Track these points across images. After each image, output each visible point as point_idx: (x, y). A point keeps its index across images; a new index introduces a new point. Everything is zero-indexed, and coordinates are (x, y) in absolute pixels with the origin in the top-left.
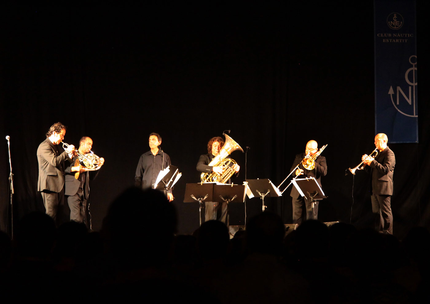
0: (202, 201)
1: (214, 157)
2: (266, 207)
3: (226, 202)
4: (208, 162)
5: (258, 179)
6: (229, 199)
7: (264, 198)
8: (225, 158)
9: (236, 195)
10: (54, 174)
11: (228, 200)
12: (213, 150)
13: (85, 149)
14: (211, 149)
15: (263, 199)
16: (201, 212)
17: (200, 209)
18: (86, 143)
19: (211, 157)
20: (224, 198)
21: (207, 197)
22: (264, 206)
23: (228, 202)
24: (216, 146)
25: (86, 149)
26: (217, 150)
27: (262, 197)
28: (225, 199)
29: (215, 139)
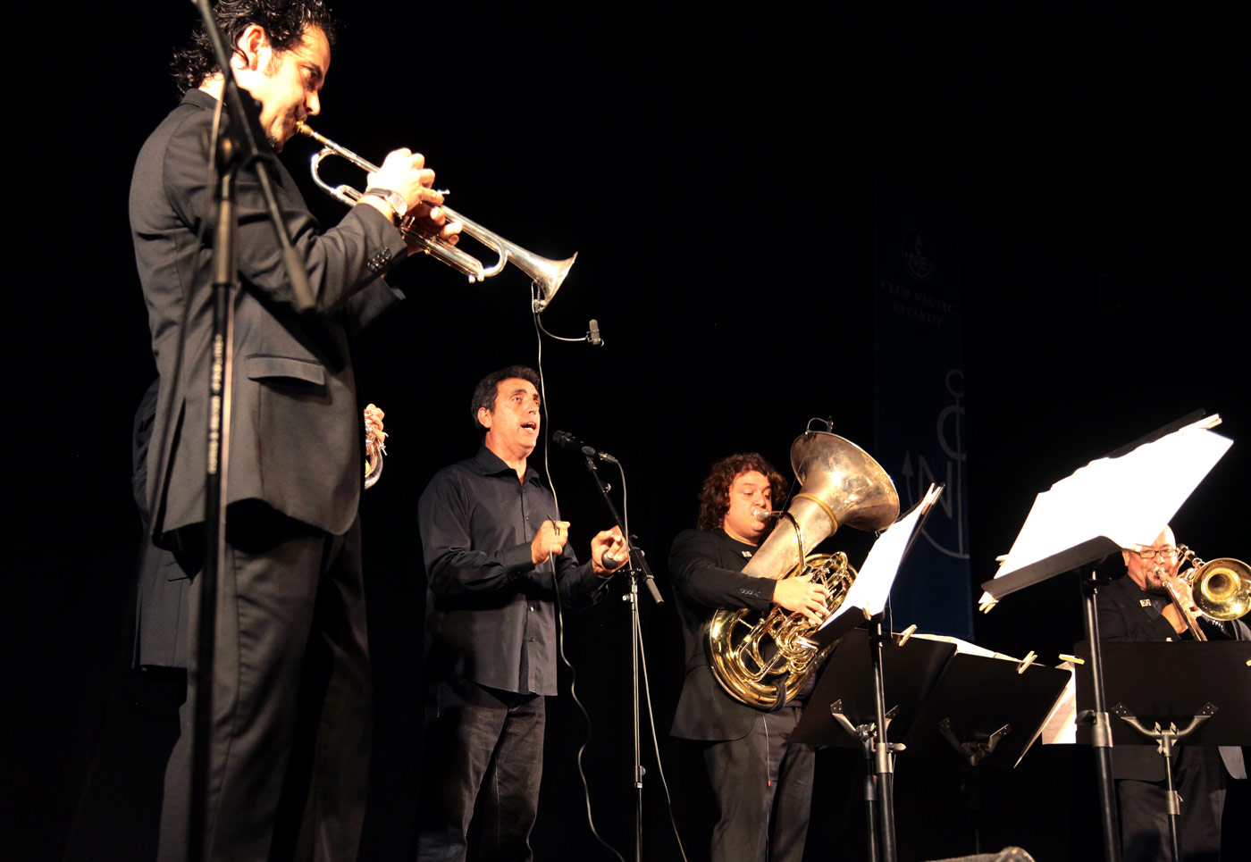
10: (306, 371)
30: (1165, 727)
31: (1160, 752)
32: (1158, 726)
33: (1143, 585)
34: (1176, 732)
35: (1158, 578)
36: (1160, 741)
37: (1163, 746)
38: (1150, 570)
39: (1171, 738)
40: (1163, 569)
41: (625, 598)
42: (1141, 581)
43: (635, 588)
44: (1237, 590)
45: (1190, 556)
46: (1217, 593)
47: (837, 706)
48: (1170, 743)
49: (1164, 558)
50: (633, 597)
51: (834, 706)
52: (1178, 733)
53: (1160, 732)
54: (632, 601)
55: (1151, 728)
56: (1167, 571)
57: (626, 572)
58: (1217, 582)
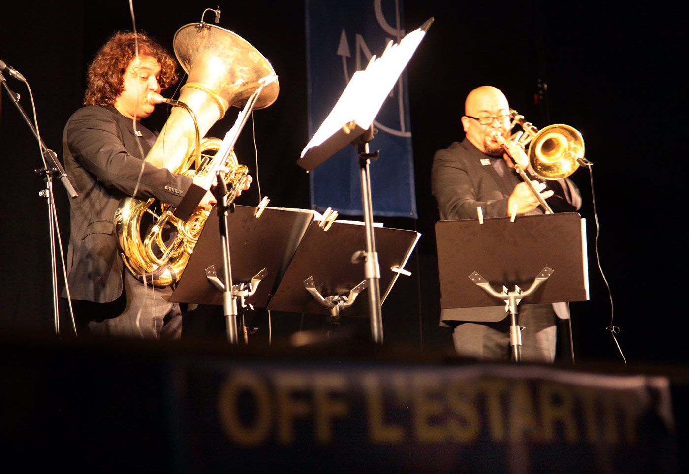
30: (511, 289)
31: (507, 310)
32: (505, 289)
33: (481, 148)
34: (520, 293)
35: (496, 141)
36: (507, 302)
37: (510, 305)
38: (487, 135)
39: (516, 298)
40: (499, 134)
41: (41, 194)
42: (479, 144)
43: (50, 184)
44: (565, 151)
45: (521, 120)
46: (548, 156)
47: (211, 270)
48: (515, 303)
49: (501, 123)
50: (48, 192)
51: (208, 270)
52: (522, 294)
53: (508, 294)
54: (48, 196)
55: (500, 290)
56: (502, 135)
57: (42, 172)
58: (549, 146)
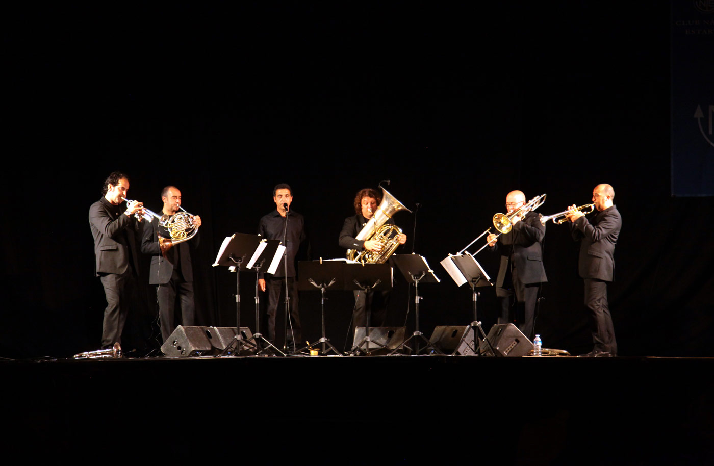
0: (325, 288)
1: (366, 221)
2: (422, 299)
3: (364, 290)
4: (358, 231)
5: (414, 254)
6: (368, 286)
7: (418, 284)
8: (384, 224)
9: (379, 280)
10: (112, 247)
11: (366, 287)
12: (363, 210)
13: (170, 207)
14: (360, 209)
15: (416, 286)
16: (324, 304)
17: (322, 301)
18: (171, 197)
19: (361, 221)
20: (360, 284)
21: (333, 282)
22: (419, 297)
23: (366, 290)
24: (367, 204)
25: (172, 207)
26: (370, 210)
27: (415, 283)
28: (362, 286)
29: (364, 192)
